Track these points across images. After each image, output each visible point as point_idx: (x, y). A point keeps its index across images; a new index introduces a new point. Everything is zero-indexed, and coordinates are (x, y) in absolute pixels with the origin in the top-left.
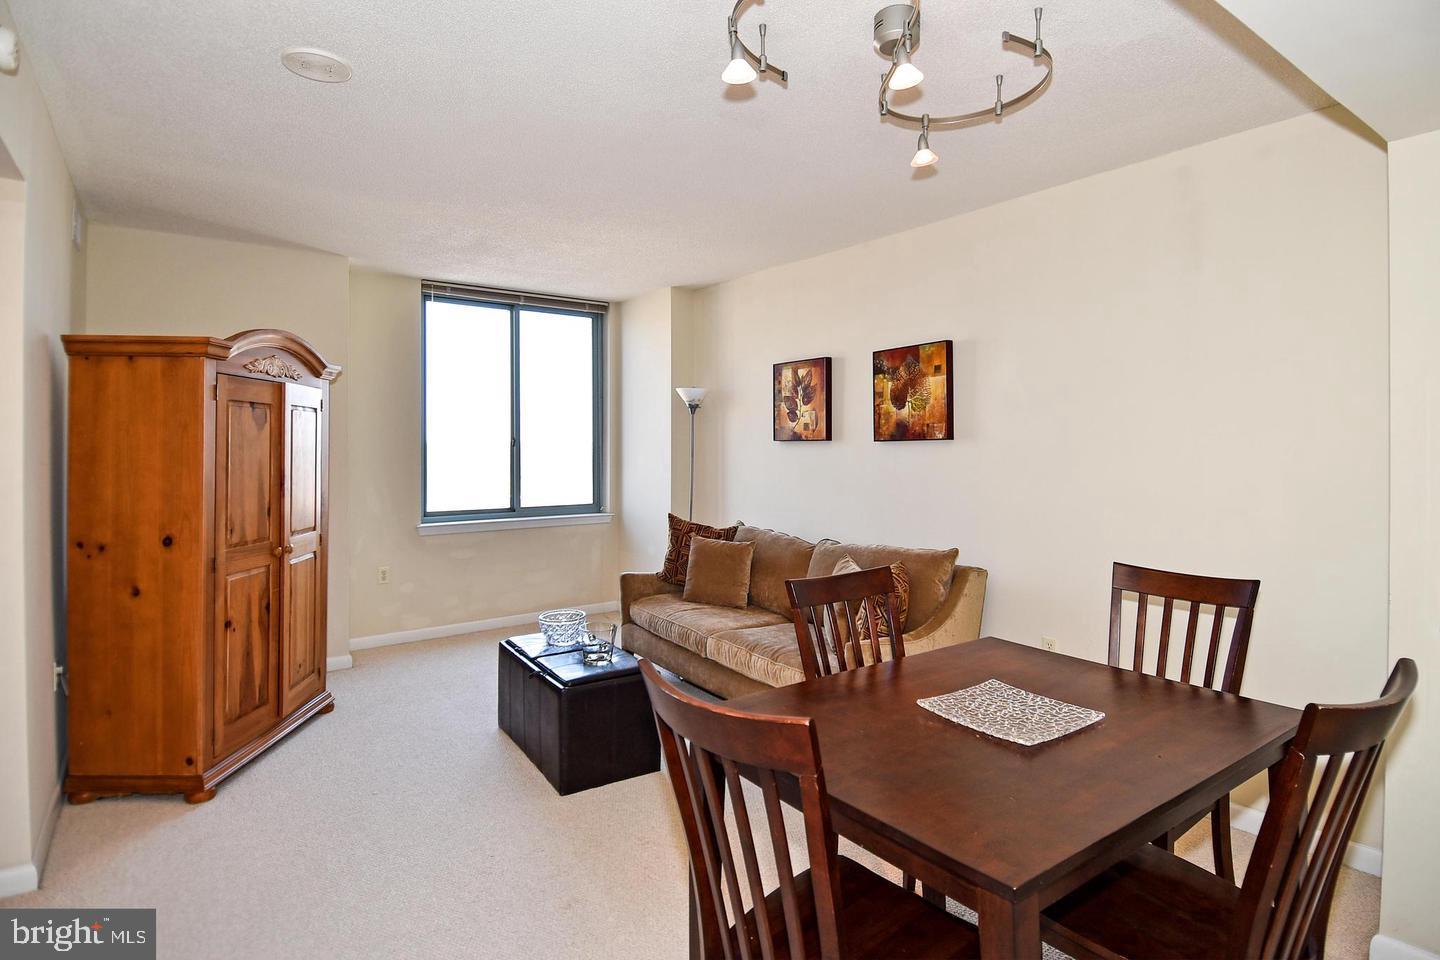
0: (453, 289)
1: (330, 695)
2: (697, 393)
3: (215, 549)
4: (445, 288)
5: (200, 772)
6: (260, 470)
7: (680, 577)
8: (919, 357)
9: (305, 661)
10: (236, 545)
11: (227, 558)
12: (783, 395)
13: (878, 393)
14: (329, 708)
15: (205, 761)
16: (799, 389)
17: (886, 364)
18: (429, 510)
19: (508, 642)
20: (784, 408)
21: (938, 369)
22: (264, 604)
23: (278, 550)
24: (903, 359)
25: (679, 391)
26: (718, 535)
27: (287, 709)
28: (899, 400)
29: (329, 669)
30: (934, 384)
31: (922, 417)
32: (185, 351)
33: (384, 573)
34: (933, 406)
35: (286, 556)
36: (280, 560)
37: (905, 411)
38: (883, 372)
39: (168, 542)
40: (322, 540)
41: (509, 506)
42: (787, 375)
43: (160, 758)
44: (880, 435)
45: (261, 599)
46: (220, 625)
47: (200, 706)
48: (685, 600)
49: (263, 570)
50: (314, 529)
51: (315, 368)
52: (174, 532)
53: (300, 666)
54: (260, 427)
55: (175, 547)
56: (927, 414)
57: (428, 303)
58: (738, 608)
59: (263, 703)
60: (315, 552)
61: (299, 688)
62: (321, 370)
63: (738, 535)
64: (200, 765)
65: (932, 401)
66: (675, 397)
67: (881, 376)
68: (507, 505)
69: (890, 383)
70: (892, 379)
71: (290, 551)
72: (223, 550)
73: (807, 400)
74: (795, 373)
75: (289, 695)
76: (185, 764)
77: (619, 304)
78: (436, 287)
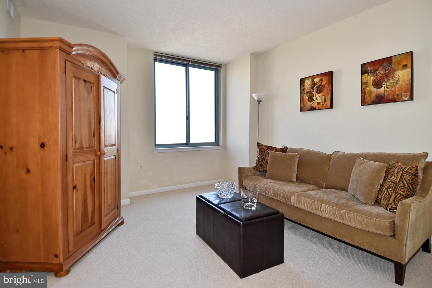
0: (165, 57)
1: (122, 217)
2: (262, 95)
3: (67, 150)
4: (162, 56)
5: (62, 261)
6: (89, 114)
7: (263, 168)
8: (392, 62)
9: (111, 203)
10: (78, 149)
11: (73, 155)
12: (306, 91)
13: (364, 83)
14: (122, 223)
15: (64, 256)
16: (314, 87)
17: (369, 69)
18: (157, 143)
19: (200, 196)
20: (306, 97)
21: (405, 66)
22: (92, 178)
23: (98, 153)
24: (382, 65)
25: (253, 95)
26: (280, 150)
27: (103, 226)
28: (378, 84)
29: (122, 204)
30: (402, 75)
31: (395, 91)
32: (50, 45)
33: (141, 167)
34: (402, 85)
35: (102, 156)
36: (100, 157)
37: (382, 90)
38: (368, 73)
39: (43, 145)
40: (118, 151)
41: (185, 143)
42: (308, 82)
43: (42, 254)
44: (365, 102)
45: (91, 176)
46: (70, 188)
47: (60, 228)
48: (267, 178)
49: (92, 162)
50: (115, 145)
51: (114, 73)
52: (46, 141)
53: (109, 206)
54: (89, 93)
55: (46, 148)
56: (397, 89)
57: (156, 63)
58: (292, 182)
59: (93, 224)
60: (115, 156)
61: (109, 216)
62: (116, 75)
63: (288, 150)
64: (61, 258)
65: (400, 82)
66: (252, 98)
67: (366, 75)
68: (185, 142)
69: (372, 78)
70: (374, 75)
71: (104, 154)
72: (71, 151)
73: (319, 91)
74: (313, 81)
75: (104, 219)
76: (54, 257)
77: (226, 65)
78: (159, 55)
